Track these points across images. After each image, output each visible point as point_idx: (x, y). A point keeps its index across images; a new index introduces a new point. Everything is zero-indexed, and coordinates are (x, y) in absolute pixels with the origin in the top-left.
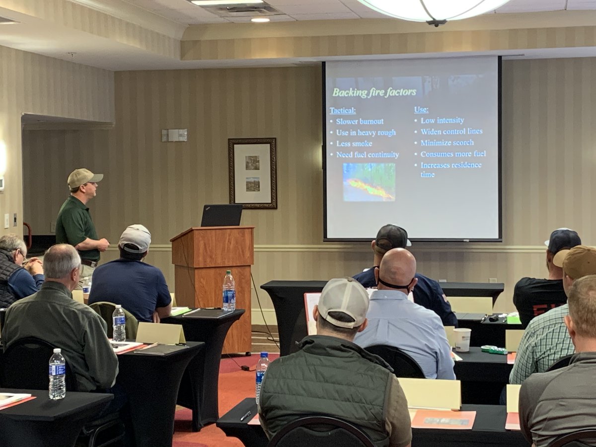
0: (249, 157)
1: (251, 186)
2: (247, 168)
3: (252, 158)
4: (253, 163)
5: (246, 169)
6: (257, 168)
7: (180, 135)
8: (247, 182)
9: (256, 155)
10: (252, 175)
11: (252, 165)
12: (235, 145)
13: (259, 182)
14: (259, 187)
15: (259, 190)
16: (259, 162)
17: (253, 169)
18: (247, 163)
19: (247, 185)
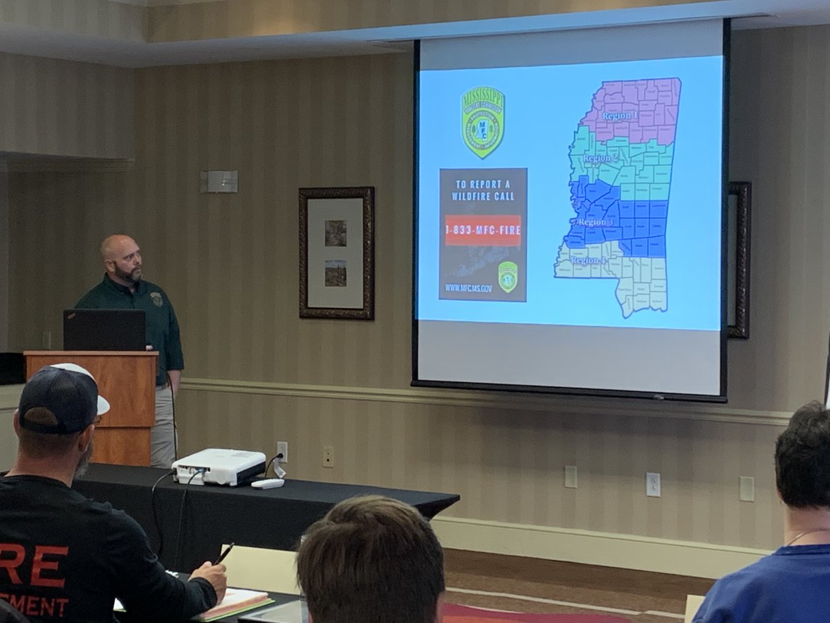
0: (330, 221)
1: (333, 277)
2: (328, 242)
3: (336, 225)
4: (336, 234)
5: (326, 245)
6: (342, 244)
7: (223, 181)
8: (326, 269)
9: (341, 219)
10: (335, 255)
11: (335, 237)
12: (309, 200)
13: (345, 269)
14: (345, 279)
15: (345, 285)
16: (345, 232)
17: (337, 245)
18: (327, 232)
19: (326, 273)
